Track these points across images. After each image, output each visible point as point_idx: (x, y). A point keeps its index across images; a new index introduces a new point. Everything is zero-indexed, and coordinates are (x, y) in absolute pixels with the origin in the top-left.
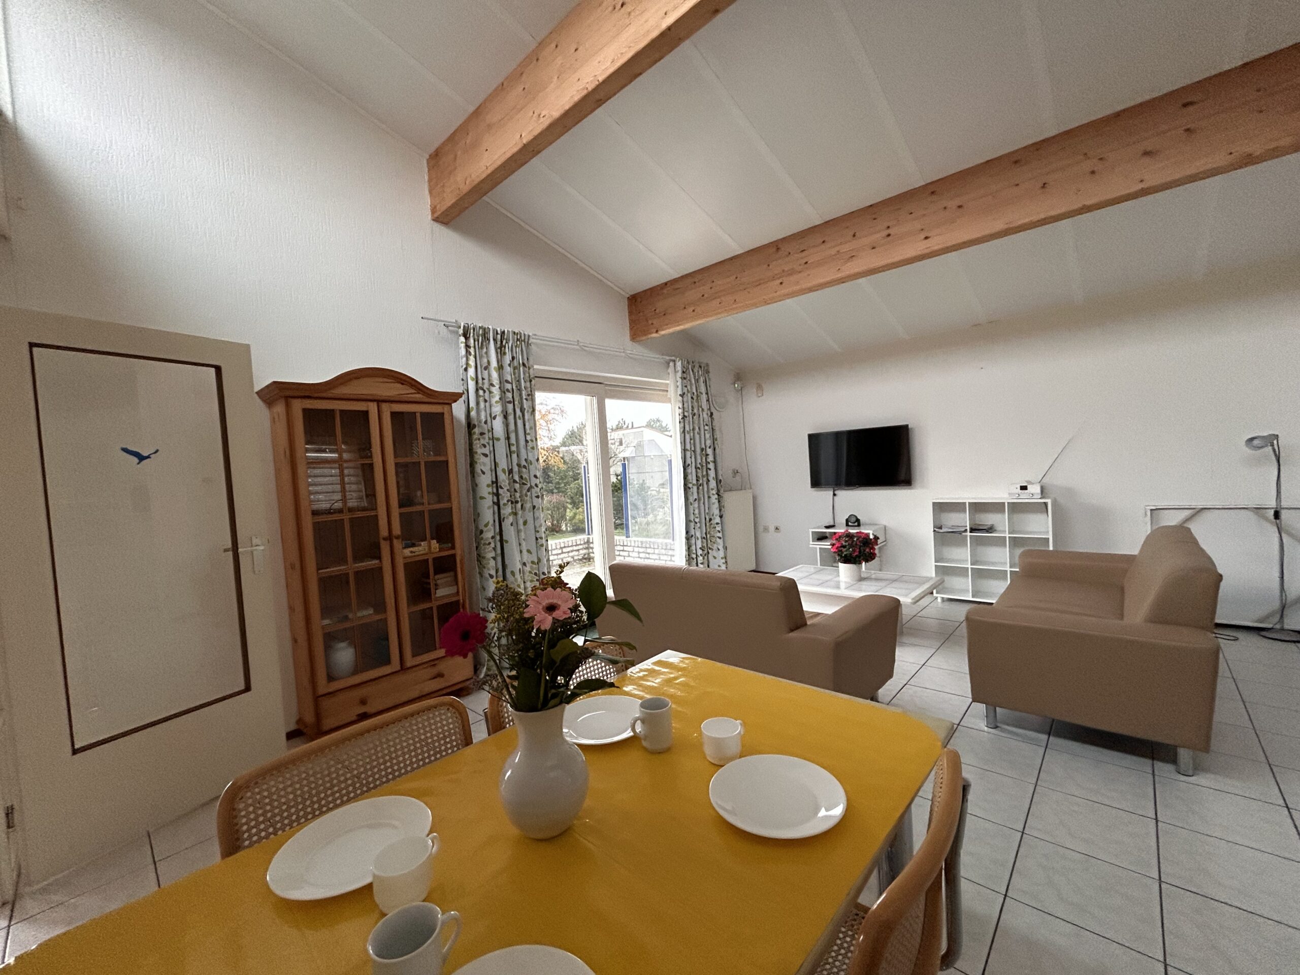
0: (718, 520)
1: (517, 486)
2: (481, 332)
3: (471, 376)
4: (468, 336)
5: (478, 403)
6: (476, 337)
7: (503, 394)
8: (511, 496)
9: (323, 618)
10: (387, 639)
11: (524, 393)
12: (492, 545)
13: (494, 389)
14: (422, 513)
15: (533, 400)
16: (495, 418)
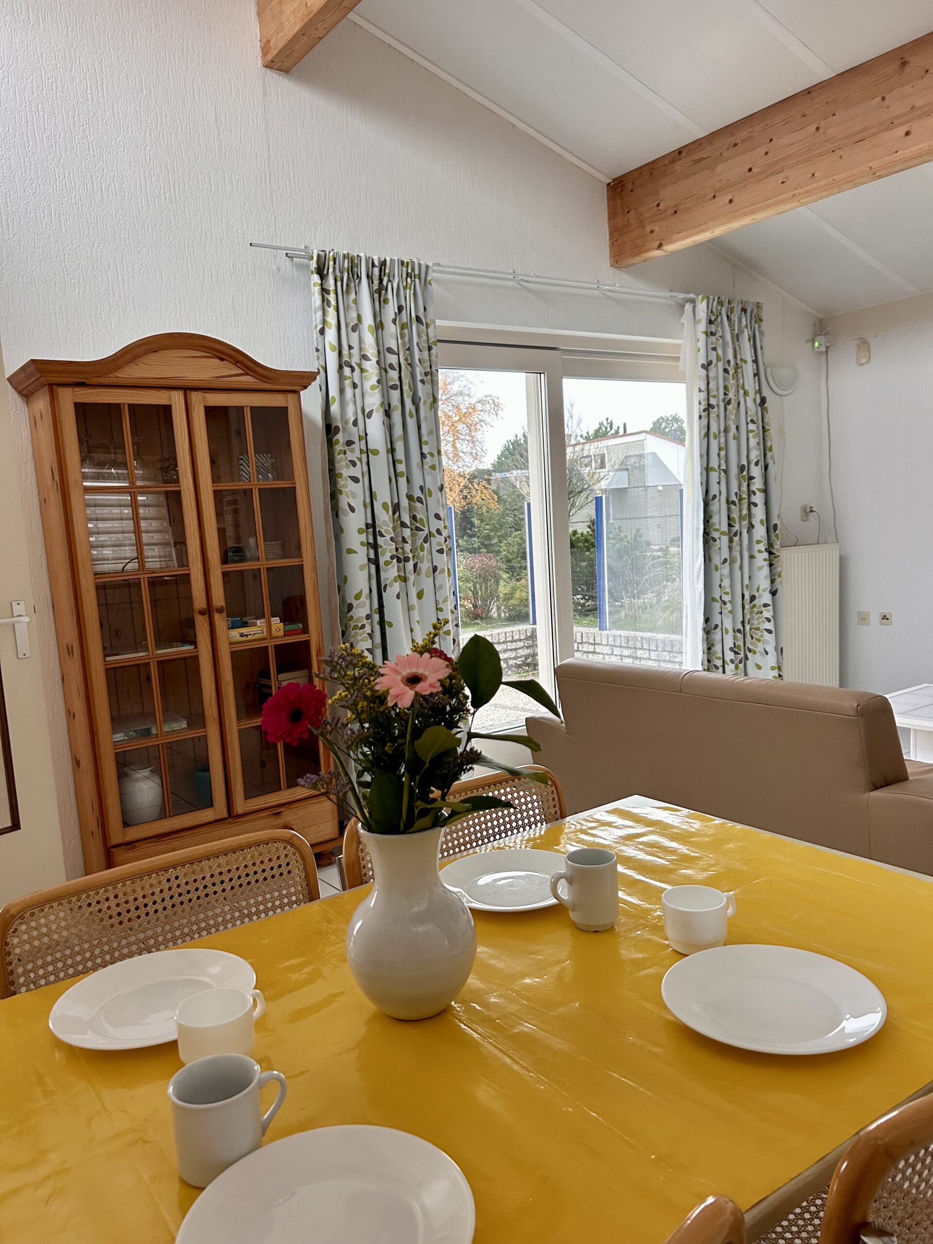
0: (767, 598)
1: (407, 533)
2: (346, 265)
3: (330, 343)
4: (325, 272)
5: (342, 391)
6: (338, 274)
7: (383, 372)
8: (397, 549)
9: (114, 731)
10: (207, 769)
11: (419, 370)
12: (368, 629)
13: (367, 365)
14: (256, 573)
15: (434, 383)
16: (370, 415)
